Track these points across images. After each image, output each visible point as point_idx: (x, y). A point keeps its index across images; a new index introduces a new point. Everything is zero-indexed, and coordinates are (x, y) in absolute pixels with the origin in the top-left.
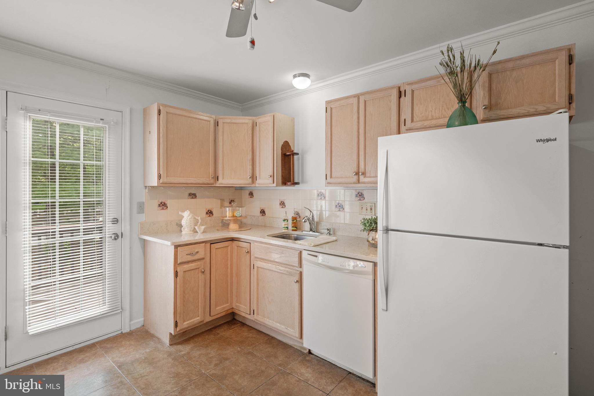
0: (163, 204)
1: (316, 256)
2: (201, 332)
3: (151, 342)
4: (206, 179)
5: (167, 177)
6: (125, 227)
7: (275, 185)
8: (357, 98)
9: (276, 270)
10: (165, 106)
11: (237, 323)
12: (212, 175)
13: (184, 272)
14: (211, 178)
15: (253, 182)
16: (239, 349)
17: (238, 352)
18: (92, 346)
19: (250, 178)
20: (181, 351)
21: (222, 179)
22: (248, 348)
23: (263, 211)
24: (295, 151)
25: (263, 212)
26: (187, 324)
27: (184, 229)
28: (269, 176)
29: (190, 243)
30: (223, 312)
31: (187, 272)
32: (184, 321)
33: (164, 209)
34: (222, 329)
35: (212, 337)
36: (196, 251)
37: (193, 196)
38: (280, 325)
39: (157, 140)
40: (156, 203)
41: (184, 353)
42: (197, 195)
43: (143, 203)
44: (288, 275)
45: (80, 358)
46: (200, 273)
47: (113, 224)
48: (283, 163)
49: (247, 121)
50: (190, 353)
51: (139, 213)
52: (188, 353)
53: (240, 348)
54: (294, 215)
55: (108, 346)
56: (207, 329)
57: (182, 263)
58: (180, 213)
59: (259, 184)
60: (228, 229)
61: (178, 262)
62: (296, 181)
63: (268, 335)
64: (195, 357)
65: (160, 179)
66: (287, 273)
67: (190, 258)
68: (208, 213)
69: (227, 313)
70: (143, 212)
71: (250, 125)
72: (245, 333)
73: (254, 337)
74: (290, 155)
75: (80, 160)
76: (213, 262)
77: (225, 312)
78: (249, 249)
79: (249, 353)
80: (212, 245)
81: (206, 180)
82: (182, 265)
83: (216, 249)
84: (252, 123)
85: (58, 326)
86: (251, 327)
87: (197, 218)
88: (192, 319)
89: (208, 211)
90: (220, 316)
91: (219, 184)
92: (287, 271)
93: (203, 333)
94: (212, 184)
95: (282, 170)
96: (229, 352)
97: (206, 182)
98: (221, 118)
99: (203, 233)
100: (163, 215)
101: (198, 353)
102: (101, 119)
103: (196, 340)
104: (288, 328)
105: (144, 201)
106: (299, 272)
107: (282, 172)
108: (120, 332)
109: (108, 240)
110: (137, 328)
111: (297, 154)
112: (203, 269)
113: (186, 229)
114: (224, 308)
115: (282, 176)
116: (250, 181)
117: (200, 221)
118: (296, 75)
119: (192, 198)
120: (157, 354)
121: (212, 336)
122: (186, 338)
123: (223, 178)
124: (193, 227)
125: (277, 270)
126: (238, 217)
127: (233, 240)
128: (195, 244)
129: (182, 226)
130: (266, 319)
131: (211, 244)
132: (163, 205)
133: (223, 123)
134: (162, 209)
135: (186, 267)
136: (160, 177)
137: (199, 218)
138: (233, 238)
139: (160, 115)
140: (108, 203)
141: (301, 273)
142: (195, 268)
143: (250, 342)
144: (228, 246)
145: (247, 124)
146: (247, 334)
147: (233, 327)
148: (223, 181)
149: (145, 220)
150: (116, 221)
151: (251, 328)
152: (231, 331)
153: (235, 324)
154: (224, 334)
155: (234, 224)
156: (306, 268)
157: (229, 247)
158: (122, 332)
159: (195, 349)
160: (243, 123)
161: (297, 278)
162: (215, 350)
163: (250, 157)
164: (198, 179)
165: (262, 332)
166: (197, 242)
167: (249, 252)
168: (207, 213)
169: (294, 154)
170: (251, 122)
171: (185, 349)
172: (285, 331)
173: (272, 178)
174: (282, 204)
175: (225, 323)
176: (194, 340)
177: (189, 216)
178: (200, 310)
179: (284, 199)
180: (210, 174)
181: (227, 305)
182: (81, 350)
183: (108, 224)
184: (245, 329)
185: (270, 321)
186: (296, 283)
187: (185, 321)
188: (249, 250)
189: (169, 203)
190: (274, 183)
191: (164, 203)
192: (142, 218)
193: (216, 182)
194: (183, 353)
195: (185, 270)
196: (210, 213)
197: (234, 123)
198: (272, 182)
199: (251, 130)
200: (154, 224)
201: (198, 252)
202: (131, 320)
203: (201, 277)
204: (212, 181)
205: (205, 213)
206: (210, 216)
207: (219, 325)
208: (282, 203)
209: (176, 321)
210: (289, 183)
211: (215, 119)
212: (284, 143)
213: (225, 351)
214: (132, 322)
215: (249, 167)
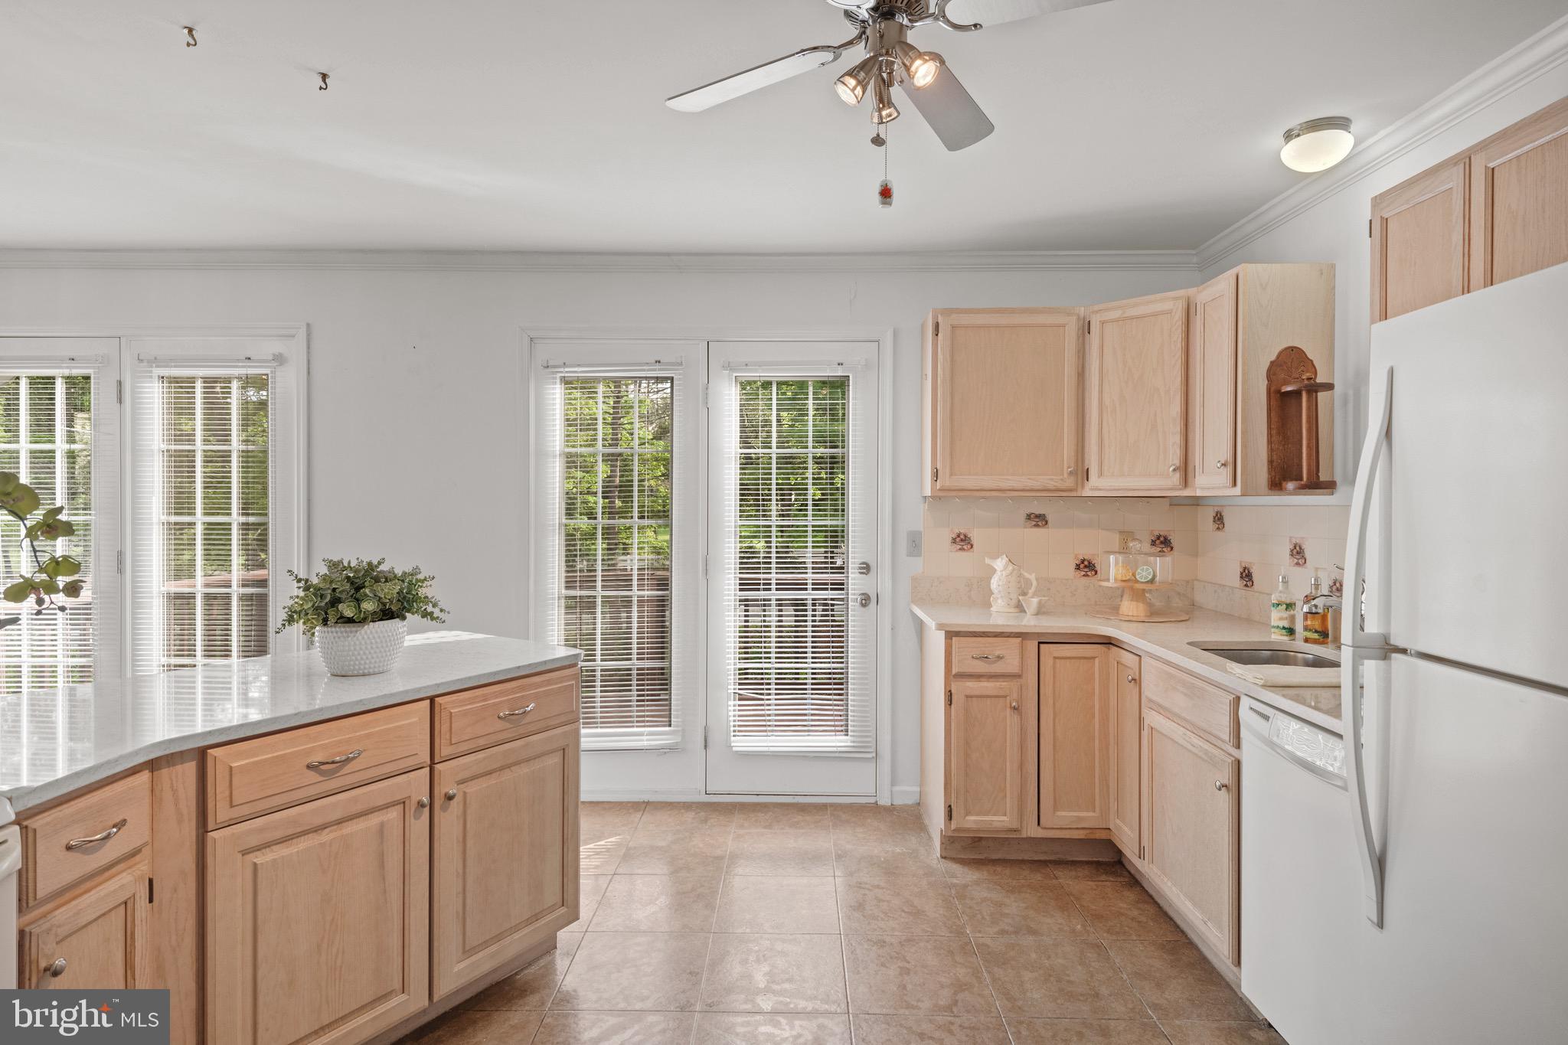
0: (962, 537)
1: (1266, 718)
2: (1020, 858)
3: (913, 838)
4: (1053, 477)
5: (951, 475)
6: (882, 582)
7: (1237, 491)
8: (1462, 165)
9: (1181, 741)
10: (948, 312)
11: (1121, 875)
12: (1069, 467)
13: (967, 697)
14: (1066, 475)
15: (1186, 482)
16: (1079, 927)
17: (1073, 931)
18: (822, 808)
19: (1174, 470)
20: (953, 876)
21: (1099, 477)
22: (1105, 935)
23: (1247, 571)
24: (1320, 379)
25: (1247, 576)
26: (975, 822)
27: (996, 599)
28: (1219, 465)
29: (984, 632)
30: (1077, 829)
31: (974, 699)
32: (968, 813)
33: (964, 549)
34: (1074, 873)
35: (1037, 877)
36: (997, 653)
37: (1039, 520)
38: (1192, 908)
39: (932, 392)
40: (947, 535)
41: (958, 882)
42: (1049, 518)
43: (920, 533)
44: (1206, 761)
45: (796, 820)
46: (1008, 710)
47: (861, 573)
48: (1274, 419)
49: (1167, 306)
50: (969, 888)
51: (910, 554)
52: (965, 886)
53: (1083, 926)
54: (1313, 591)
55: (844, 817)
56: (1036, 859)
57: (961, 676)
58: (987, 561)
59: (1202, 489)
60: (1118, 613)
61: (954, 672)
62: (1323, 477)
63: (1183, 932)
64: (972, 899)
65: (936, 481)
66: (1206, 758)
67: (981, 667)
68: (1082, 566)
69: (1092, 836)
70: (919, 555)
71: (1179, 315)
72: (1124, 902)
73: (1139, 922)
74: (1297, 394)
75: (807, 448)
76: (1046, 690)
77: (1085, 832)
78: (1137, 674)
79: (1098, 946)
80: (1041, 645)
81: (1052, 479)
82: (964, 680)
83: (1055, 658)
84: (1185, 306)
85: (772, 749)
86: (1151, 896)
87: (1026, 575)
88: (987, 813)
89: (1083, 563)
90: (1068, 837)
91: (1092, 489)
92: (1206, 752)
93: (1023, 861)
94: (1071, 490)
95: (1270, 442)
96: (1052, 922)
97: (1051, 485)
98: (1097, 312)
99: (1037, 614)
100: (962, 564)
101: (985, 894)
102: (839, 364)
103: (999, 869)
104: (1209, 924)
105: (922, 529)
106: (1230, 761)
107: (1271, 450)
108: (872, 800)
109: (852, 606)
110: (906, 805)
111: (1329, 387)
112: (1017, 702)
113: (1000, 601)
114: (1080, 819)
115: (1271, 462)
116: (1176, 478)
117: (1035, 583)
118: (1290, 131)
119: (1037, 526)
120: (910, 862)
121: (1039, 877)
122: (980, 857)
123: (1101, 474)
124: (1014, 596)
125: (1186, 742)
126: (1142, 583)
127: (1111, 644)
128: (995, 636)
129: (993, 594)
130: (1166, 880)
131: (1039, 643)
132: (963, 541)
133: (1103, 323)
134: (960, 549)
135: (972, 686)
136: (936, 475)
137: (1032, 577)
138: (1110, 638)
139: (937, 335)
140: (852, 530)
141: (1238, 764)
142: (995, 693)
143: (1118, 925)
144: (1094, 658)
145: (1169, 312)
146: (1125, 906)
147: (1103, 877)
148: (1099, 484)
149: (923, 573)
150: (866, 568)
151: (1152, 901)
152: (1090, 883)
153: (1114, 874)
154: (1071, 883)
155: (1131, 600)
156: (1250, 754)
157: (1097, 660)
158: (877, 802)
159: (984, 885)
160: (1155, 315)
161: (1225, 776)
162: (1021, 905)
163: (1176, 408)
164: (1029, 479)
165: (1171, 919)
166: (1003, 633)
167: (1137, 681)
168: (1078, 567)
169: (1314, 389)
170: (1180, 306)
171: (964, 875)
172: (1202, 927)
173: (1230, 468)
174: (1298, 553)
175: (1088, 863)
176: (994, 868)
177: (1005, 568)
178: (1008, 800)
179: (1303, 538)
180: (1065, 462)
181: (1091, 814)
182: (803, 809)
183: (852, 573)
184: (1131, 895)
185: (1174, 889)
186: (1220, 789)
187: (970, 812)
188: (1137, 678)
189: (976, 536)
190: (1235, 484)
191: (965, 536)
192: (915, 566)
193: (1083, 486)
194: (955, 881)
195: (968, 692)
196: (1087, 567)
197: (1132, 318)
198: (1229, 481)
199: (1180, 330)
200: (940, 583)
201: (1002, 658)
202: (893, 783)
203: (1012, 720)
204: (1069, 482)
205: (1074, 566)
206: (1086, 575)
207: (1073, 861)
208: (1298, 548)
209: (950, 806)
210: (1290, 486)
211: (1082, 316)
212: (1280, 354)
213: (1044, 916)
214: (896, 788)
215: (1176, 439)
